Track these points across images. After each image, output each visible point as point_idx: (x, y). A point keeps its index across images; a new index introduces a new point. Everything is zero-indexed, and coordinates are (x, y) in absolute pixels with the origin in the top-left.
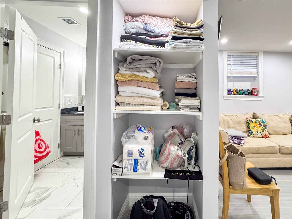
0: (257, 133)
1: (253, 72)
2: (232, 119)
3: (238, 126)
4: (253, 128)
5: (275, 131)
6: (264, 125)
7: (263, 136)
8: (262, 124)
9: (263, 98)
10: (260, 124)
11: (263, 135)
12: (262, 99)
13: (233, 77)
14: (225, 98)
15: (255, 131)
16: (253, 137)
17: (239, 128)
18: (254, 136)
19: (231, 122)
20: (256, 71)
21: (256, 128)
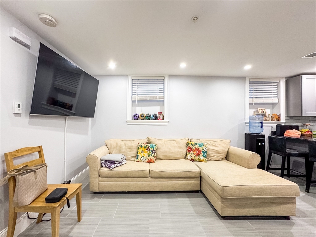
0: (142, 158)
1: (159, 96)
2: (126, 144)
3: (129, 151)
4: (141, 152)
5: (166, 156)
6: (152, 150)
7: (148, 161)
8: (150, 149)
9: (168, 123)
10: (148, 149)
11: (148, 159)
12: (166, 124)
13: (138, 101)
14: (128, 123)
15: (141, 156)
16: (138, 162)
17: (129, 153)
18: (139, 160)
19: (124, 147)
20: (163, 95)
21: (144, 153)
